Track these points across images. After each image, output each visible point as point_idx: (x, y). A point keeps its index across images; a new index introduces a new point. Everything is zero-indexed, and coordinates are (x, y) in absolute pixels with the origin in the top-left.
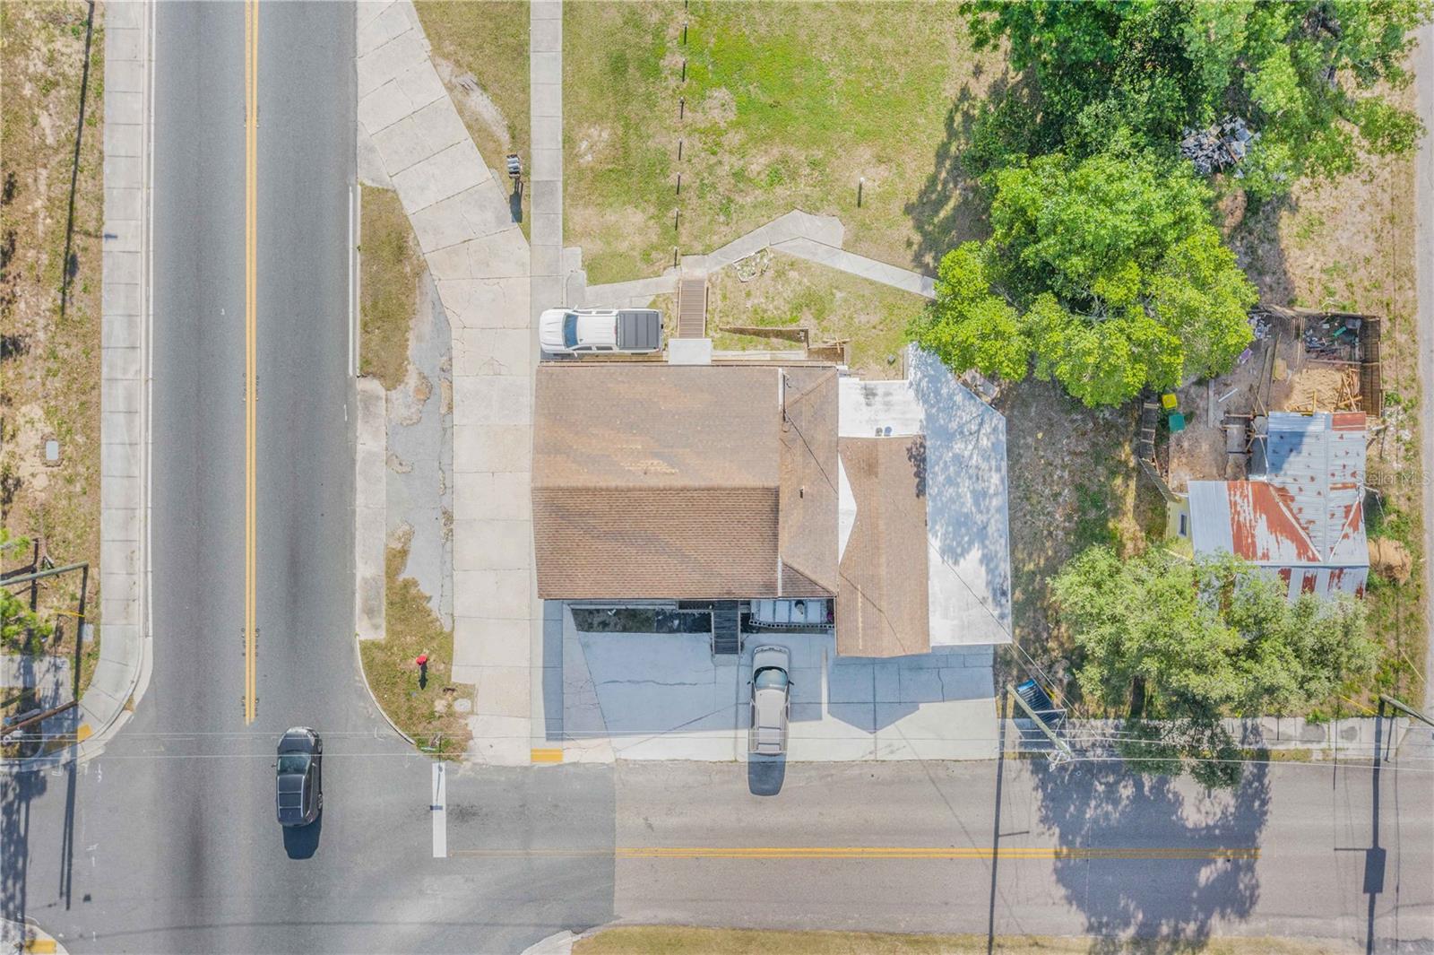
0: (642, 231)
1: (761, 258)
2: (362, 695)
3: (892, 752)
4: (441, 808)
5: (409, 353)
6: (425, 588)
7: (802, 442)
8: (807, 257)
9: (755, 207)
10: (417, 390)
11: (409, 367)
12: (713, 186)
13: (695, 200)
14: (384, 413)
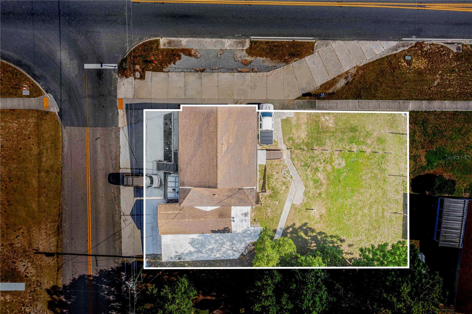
0: (299, 137)
1: (290, 177)
2: (141, 40)
3: (124, 221)
4: (102, 67)
5: (259, 57)
6: (178, 62)
7: (231, 195)
8: (290, 192)
9: (306, 175)
10: (246, 60)
11: (254, 57)
12: (314, 161)
13: (309, 155)
14: (238, 49)
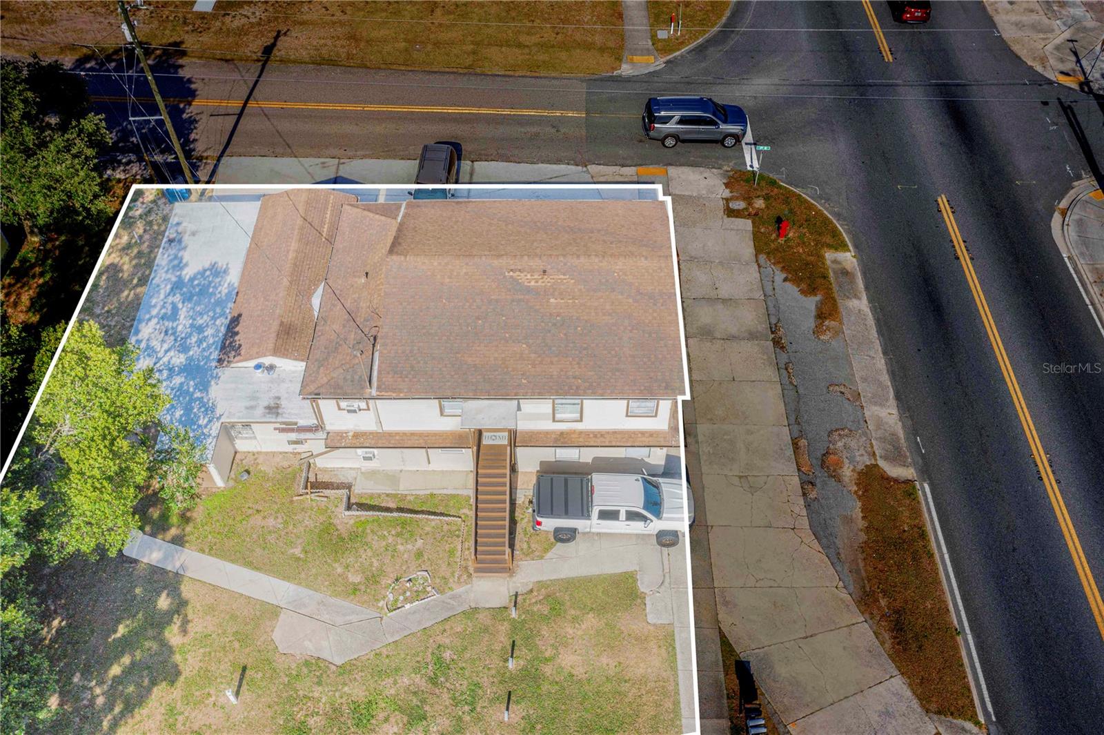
1: (396, 600)
2: (838, 216)
3: (323, 163)
4: (746, 144)
5: (859, 504)
6: (792, 289)
8: (333, 600)
10: (839, 464)
11: (855, 488)
14: (874, 442)
